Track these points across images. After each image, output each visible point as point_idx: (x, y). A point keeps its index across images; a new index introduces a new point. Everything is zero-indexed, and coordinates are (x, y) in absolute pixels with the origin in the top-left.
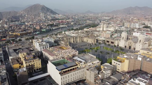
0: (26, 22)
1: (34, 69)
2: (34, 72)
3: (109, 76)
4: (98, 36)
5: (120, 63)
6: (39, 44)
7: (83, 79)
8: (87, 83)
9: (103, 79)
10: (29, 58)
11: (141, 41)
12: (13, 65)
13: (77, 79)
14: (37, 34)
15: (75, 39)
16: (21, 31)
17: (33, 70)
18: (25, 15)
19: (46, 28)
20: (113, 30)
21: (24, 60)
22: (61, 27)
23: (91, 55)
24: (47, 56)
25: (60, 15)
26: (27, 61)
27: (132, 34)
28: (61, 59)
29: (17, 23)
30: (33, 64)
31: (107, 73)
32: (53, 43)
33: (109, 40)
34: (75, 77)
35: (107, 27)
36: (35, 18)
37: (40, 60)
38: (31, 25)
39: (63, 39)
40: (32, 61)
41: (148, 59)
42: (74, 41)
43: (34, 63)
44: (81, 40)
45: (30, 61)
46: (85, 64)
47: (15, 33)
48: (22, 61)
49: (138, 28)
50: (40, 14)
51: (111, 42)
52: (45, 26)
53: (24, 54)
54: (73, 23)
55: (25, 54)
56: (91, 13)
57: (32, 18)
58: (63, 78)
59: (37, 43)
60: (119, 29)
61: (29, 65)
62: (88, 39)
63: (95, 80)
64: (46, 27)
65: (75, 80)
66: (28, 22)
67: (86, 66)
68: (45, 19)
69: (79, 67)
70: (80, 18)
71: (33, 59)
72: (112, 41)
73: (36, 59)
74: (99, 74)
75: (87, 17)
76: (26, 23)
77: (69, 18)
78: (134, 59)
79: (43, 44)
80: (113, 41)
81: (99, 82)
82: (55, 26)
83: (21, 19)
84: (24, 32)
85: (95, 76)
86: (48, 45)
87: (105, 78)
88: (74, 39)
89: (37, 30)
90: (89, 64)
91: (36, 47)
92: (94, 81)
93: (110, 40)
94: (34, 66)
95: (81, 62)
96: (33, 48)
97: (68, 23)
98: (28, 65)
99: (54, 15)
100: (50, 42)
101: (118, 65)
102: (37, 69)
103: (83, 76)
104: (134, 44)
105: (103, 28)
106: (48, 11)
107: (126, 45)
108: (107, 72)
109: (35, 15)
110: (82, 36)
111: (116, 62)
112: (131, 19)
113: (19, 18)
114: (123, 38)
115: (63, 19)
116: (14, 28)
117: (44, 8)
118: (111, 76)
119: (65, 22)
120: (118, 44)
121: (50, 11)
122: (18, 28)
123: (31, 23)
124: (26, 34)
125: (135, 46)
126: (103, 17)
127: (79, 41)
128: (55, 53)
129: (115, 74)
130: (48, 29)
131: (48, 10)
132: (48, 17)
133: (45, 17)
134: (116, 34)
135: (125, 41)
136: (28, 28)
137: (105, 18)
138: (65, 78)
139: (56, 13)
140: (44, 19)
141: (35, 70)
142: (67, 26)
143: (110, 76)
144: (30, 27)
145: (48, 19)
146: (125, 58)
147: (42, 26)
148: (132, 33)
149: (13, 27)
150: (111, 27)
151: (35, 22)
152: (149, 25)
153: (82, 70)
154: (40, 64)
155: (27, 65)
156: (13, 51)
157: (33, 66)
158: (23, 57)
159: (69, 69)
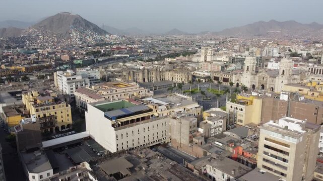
0: (40, 49)
1: (56, 125)
2: (54, 131)
3: (220, 132)
4: (194, 70)
5: (243, 107)
6: (68, 79)
7: (164, 142)
8: (173, 149)
9: (208, 137)
10: (45, 102)
11: (285, 72)
12: (7, 118)
13: (151, 140)
14: (63, 68)
15: (146, 74)
16: (28, 64)
17: (54, 128)
18: (37, 35)
19: (84, 58)
20: (227, 60)
21: (33, 105)
22: (116, 57)
23: (181, 96)
24: (84, 101)
25: (115, 37)
26: (39, 108)
27: (266, 66)
28: (116, 100)
29: (19, 50)
30: (53, 113)
31: (215, 125)
32: (98, 80)
33: (218, 76)
34: (146, 135)
35: (214, 55)
36: (58, 42)
37: (69, 106)
38: (49, 53)
39: (120, 74)
40: (51, 107)
41: (302, 98)
42: (144, 80)
43: (56, 113)
44: (158, 78)
45: (45, 107)
46: (168, 109)
47: (13, 66)
48: (29, 111)
49: (278, 56)
50: (70, 34)
51: (223, 78)
52: (82, 54)
53: (32, 95)
54: (141, 51)
55: (35, 93)
56: (180, 33)
57: (53, 42)
58: (120, 137)
59: (63, 77)
60: (239, 57)
61: (45, 115)
62: (175, 74)
63: (190, 137)
64: (83, 56)
65: (147, 142)
66: (44, 49)
67: (170, 114)
68: (82, 43)
69: (156, 114)
70: (157, 42)
71: (52, 104)
72: (225, 77)
73: (60, 103)
74: (198, 126)
75: (172, 40)
76: (40, 51)
77: (133, 43)
78: (271, 97)
79: (75, 78)
80: (227, 77)
81: (200, 141)
82: (104, 55)
83: (28, 45)
84: (35, 65)
85: (190, 130)
86: (88, 81)
87: (213, 135)
88: (143, 74)
89: (64, 62)
90: (177, 110)
91: (61, 88)
92: (188, 141)
93: (221, 76)
94: (56, 118)
95: (160, 105)
96: (53, 89)
97: (131, 50)
98: (42, 116)
99: (101, 35)
100: (93, 78)
101: (239, 110)
102: (63, 127)
103: (164, 136)
104: (271, 79)
105: (206, 57)
106: (89, 27)
107: (254, 84)
108: (216, 122)
109: (60, 37)
110: (161, 69)
111: (234, 105)
112: (262, 43)
113: (23, 42)
114: (248, 68)
115: (120, 44)
116: (12, 58)
117: (80, 22)
118: (225, 131)
119: (126, 49)
120: (238, 82)
121: (91, 27)
122: (23, 58)
123: (49, 50)
124: (39, 69)
125: (273, 83)
126: (205, 40)
127: (154, 79)
128: (103, 93)
129: (233, 128)
130: (88, 60)
131: (88, 24)
132: (89, 39)
133: (81, 39)
134: (233, 65)
135: (252, 74)
136: (44, 58)
137: (209, 42)
138: (125, 135)
139: (106, 33)
140: (79, 44)
141: (57, 128)
142: (128, 56)
143: (222, 133)
144: (48, 57)
145: (89, 43)
146: (253, 96)
147: (74, 55)
148: (265, 63)
149: (10, 57)
150: (222, 55)
151: (60, 48)
152: (299, 52)
153: (163, 121)
154: (68, 115)
155: (39, 116)
156: (9, 95)
157: (52, 118)
158: (31, 100)
159: (135, 117)
